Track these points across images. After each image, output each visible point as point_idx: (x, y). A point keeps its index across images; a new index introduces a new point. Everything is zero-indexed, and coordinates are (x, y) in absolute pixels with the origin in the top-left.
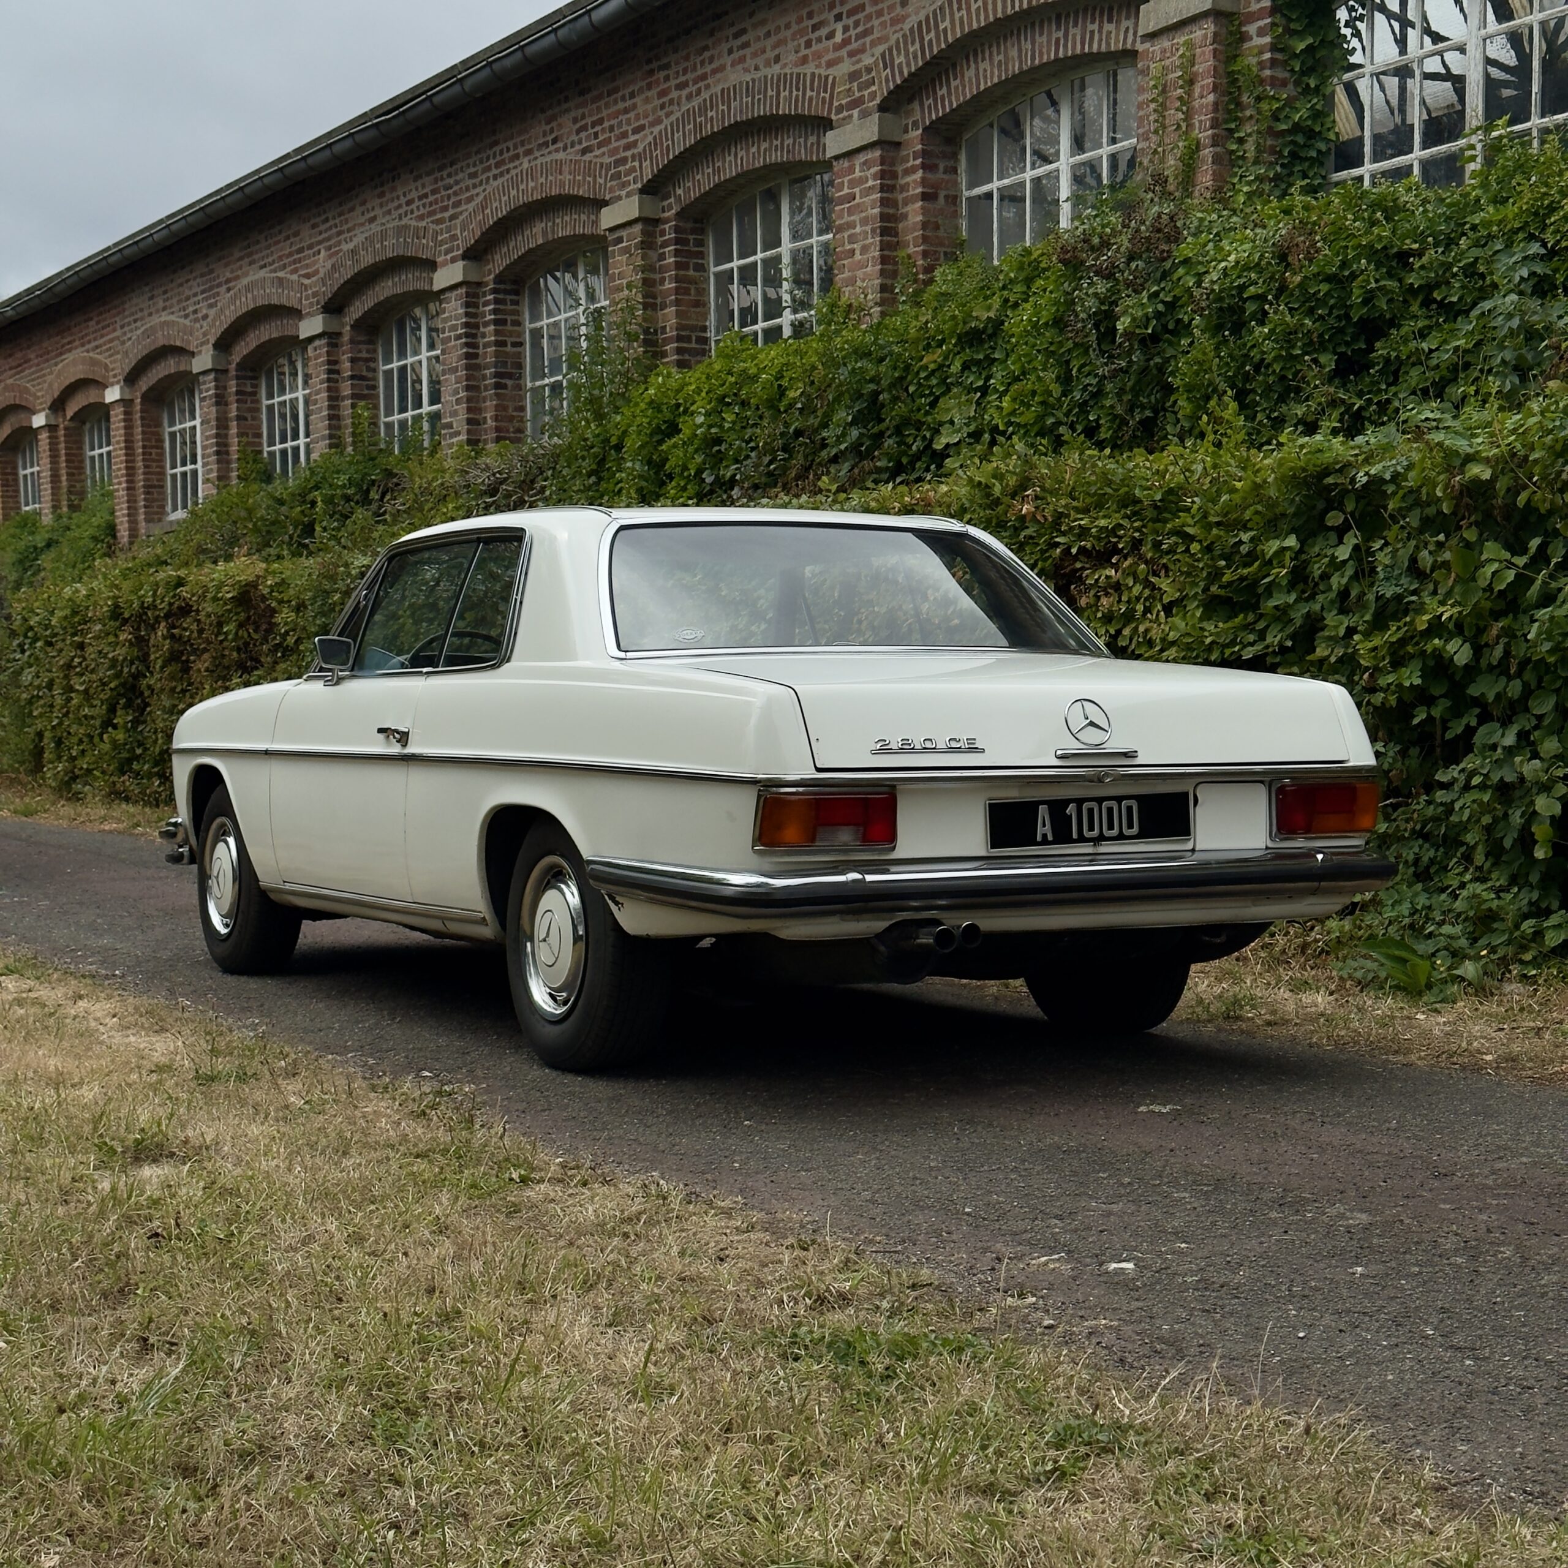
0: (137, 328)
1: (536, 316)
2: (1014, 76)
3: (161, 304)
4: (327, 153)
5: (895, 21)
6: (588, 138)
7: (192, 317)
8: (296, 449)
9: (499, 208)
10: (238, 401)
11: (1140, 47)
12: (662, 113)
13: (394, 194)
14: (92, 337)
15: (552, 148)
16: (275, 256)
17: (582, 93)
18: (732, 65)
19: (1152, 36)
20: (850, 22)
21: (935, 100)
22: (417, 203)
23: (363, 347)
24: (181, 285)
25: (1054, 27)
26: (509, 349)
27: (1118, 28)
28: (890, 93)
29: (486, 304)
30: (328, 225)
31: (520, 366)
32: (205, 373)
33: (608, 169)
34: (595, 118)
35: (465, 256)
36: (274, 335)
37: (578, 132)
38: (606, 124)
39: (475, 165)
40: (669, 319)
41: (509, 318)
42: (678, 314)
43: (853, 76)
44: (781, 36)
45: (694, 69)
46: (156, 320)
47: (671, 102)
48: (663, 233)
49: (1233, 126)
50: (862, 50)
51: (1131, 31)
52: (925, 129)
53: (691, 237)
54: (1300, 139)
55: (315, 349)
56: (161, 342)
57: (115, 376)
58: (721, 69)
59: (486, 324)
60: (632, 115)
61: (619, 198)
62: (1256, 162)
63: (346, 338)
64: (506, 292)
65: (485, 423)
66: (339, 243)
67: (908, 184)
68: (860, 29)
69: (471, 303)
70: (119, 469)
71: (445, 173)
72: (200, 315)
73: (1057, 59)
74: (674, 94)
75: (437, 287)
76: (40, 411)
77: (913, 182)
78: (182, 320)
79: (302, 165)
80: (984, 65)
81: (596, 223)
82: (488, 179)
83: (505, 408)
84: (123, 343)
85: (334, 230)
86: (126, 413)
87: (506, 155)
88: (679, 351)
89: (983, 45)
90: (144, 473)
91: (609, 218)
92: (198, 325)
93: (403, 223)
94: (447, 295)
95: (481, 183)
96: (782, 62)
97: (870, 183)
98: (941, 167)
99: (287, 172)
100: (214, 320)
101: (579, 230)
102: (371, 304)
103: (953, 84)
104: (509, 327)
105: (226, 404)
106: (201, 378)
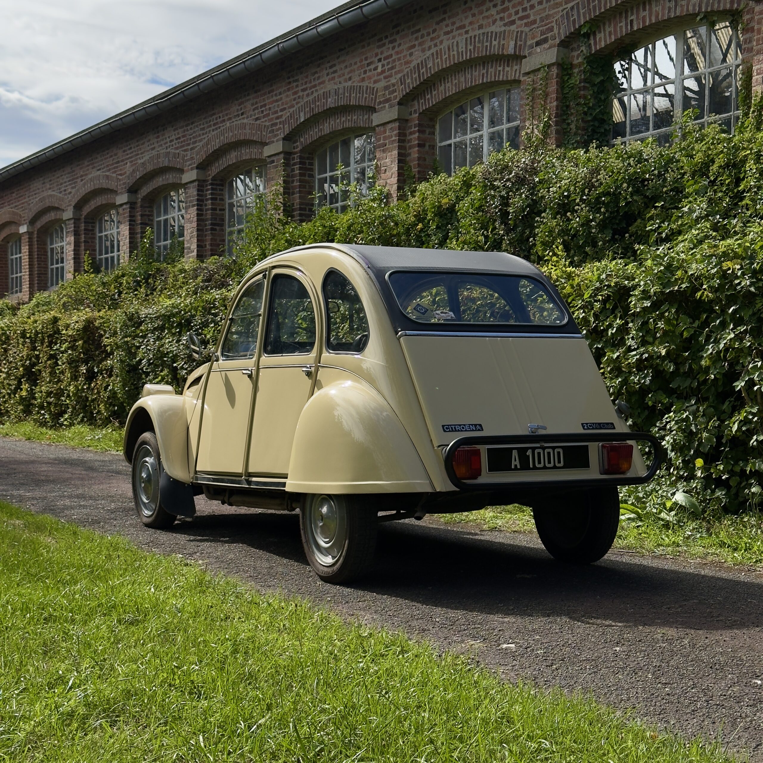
0: (36, 198)
1: (231, 197)
2: (462, 90)
3: (48, 186)
4: (132, 116)
5: (407, 63)
6: (258, 113)
7: (63, 193)
8: (112, 258)
9: (216, 145)
10: (85, 234)
11: (522, 79)
12: (294, 102)
13: (164, 137)
14: (13, 201)
15: (241, 117)
16: (105, 165)
17: (256, 92)
18: (329, 81)
19: (528, 73)
20: (385, 62)
21: (425, 100)
22: (175, 141)
23: (147, 209)
24: (58, 177)
25: (482, 68)
26: (218, 212)
27: (512, 70)
28: (404, 96)
29: (207, 190)
30: (131, 151)
31: (223, 220)
32: (69, 220)
33: (268, 128)
34: (262, 104)
35: (197, 168)
36: (104, 202)
37: (254, 110)
38: (267, 107)
39: (203, 124)
40: (296, 199)
41: (218, 197)
42: (300, 197)
43: (386, 88)
44: (352, 68)
45: (310, 82)
46: (45, 194)
47: (299, 97)
48: (294, 159)
49: (565, 117)
50: (391, 76)
51: (518, 71)
52: (420, 114)
53: (307, 161)
54: (596, 124)
55: (124, 210)
56: (47, 205)
57: (24, 220)
58: (323, 82)
59: (207, 200)
60: (280, 103)
61: (273, 142)
62: (576, 134)
63: (139, 205)
64: (217, 185)
65: (206, 247)
66: (136, 159)
67: (411, 139)
68: (390, 66)
69: (200, 190)
70: (25, 265)
71: (189, 128)
72: (67, 192)
73: (483, 83)
74: (301, 94)
75: (184, 181)
77: (414, 138)
78: (59, 195)
79: (120, 122)
80: (448, 85)
81: (261, 153)
82: (210, 131)
83: (216, 240)
84: (29, 204)
85: (134, 153)
86: (29, 238)
87: (219, 120)
88: (300, 215)
89: (448, 75)
90: (38, 267)
91: (268, 151)
92: (66, 197)
93: (168, 150)
94: (188, 185)
95: (206, 133)
96: (353, 80)
97: (394, 138)
98: (427, 133)
99: (112, 125)
100: (74, 195)
101: (253, 157)
102: (151, 189)
103: (434, 93)
104: (218, 201)
105: (79, 235)
106: (67, 222)
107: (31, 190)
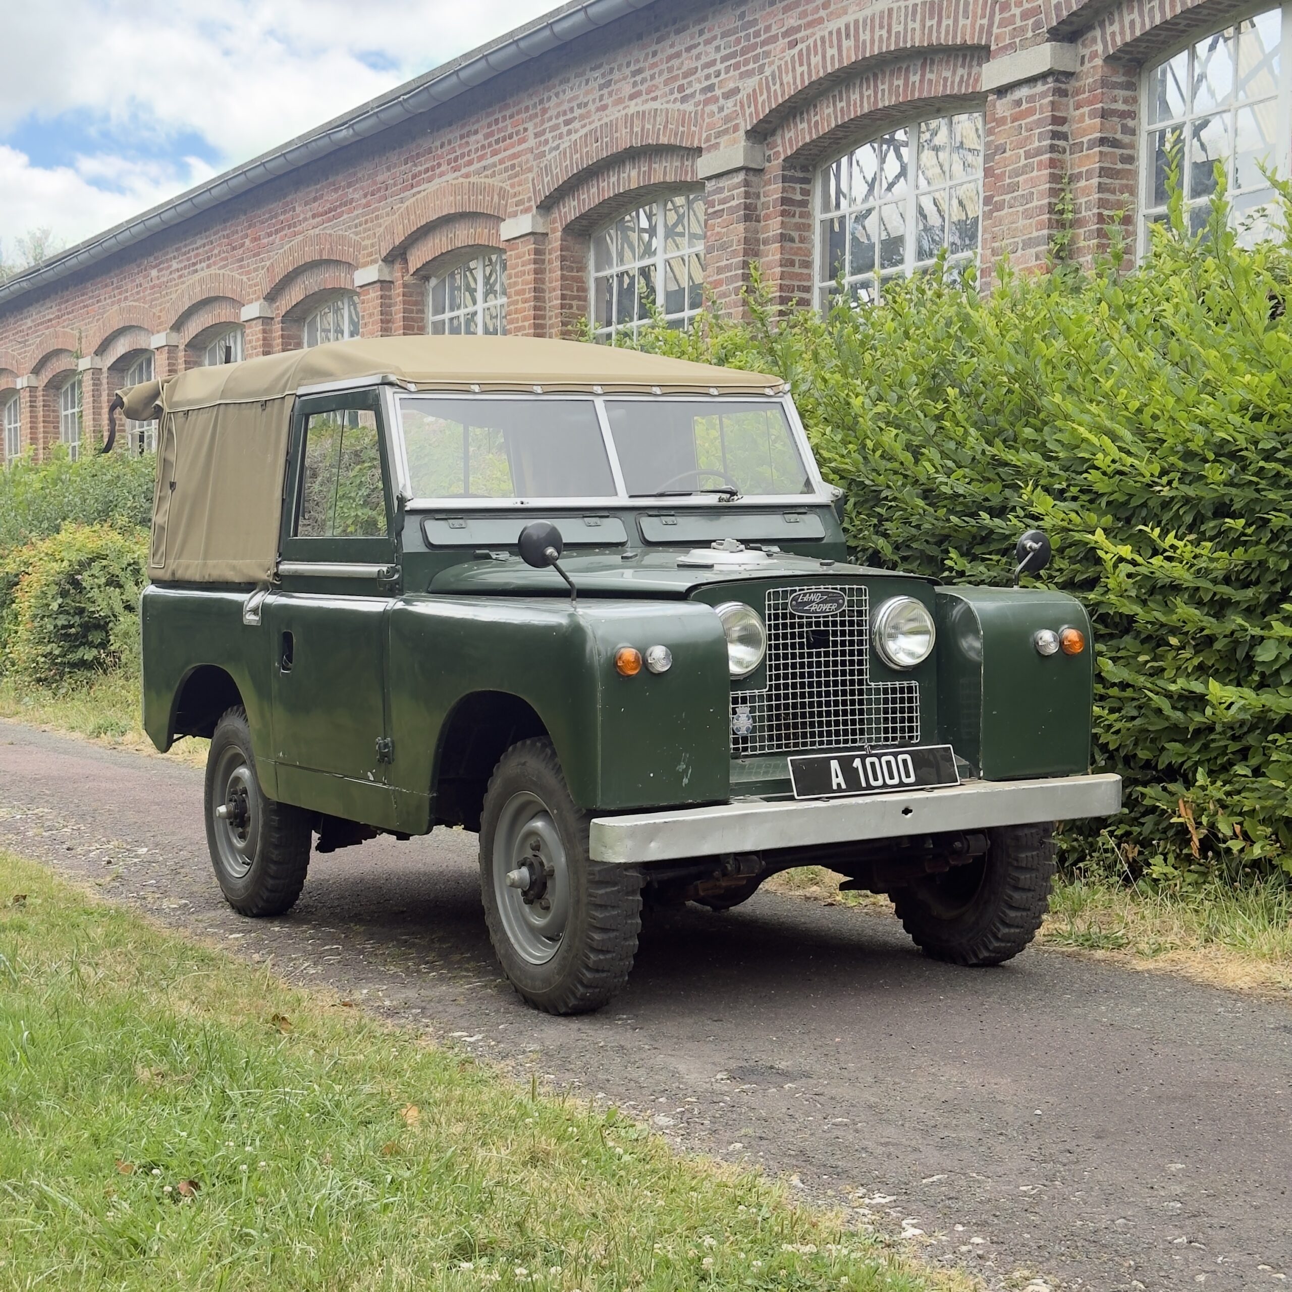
0: (569, 132)
3: (627, 89)
7: (699, 97)
14: (473, 156)
24: (678, 55)
32: (723, 175)
36: (886, 101)
46: (614, 114)
55: (1020, 102)
56: (624, 143)
57: (520, 203)
63: (1091, 79)
72: (718, 92)
76: (365, 265)
78: (676, 106)
84: (543, 155)
86: (537, 252)
92: (714, 108)
100: (753, 97)
106: (710, 186)
107: (552, 113)
